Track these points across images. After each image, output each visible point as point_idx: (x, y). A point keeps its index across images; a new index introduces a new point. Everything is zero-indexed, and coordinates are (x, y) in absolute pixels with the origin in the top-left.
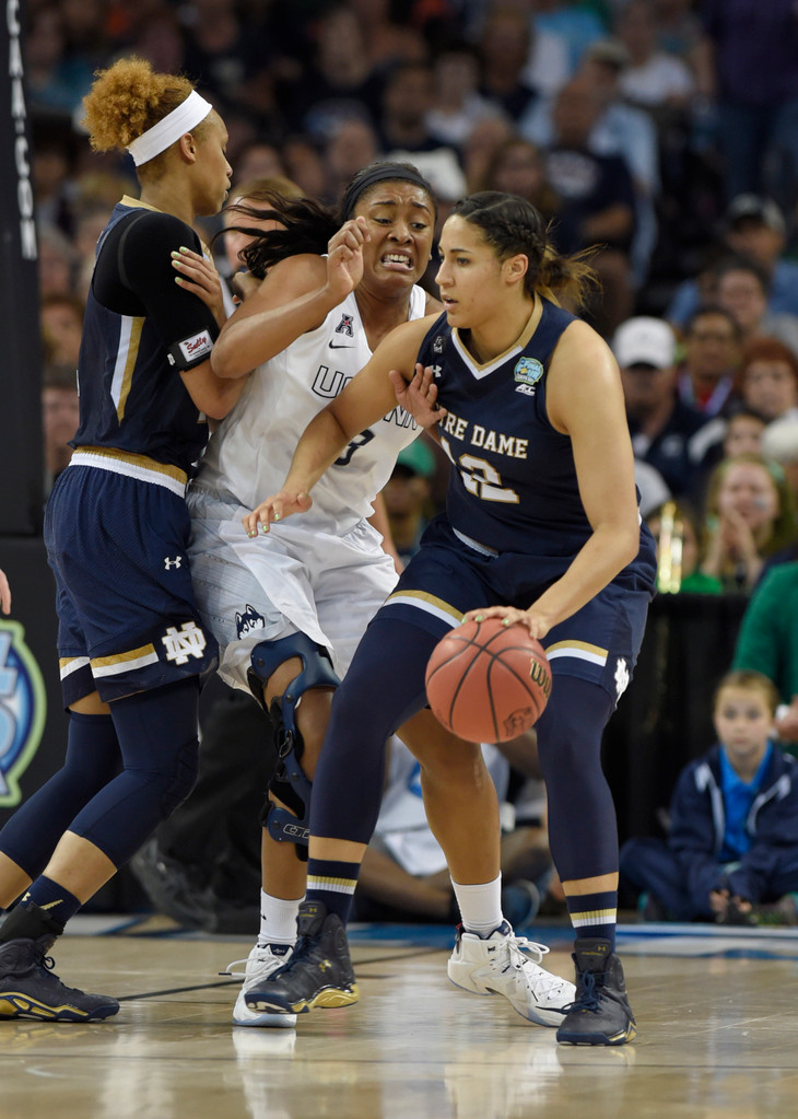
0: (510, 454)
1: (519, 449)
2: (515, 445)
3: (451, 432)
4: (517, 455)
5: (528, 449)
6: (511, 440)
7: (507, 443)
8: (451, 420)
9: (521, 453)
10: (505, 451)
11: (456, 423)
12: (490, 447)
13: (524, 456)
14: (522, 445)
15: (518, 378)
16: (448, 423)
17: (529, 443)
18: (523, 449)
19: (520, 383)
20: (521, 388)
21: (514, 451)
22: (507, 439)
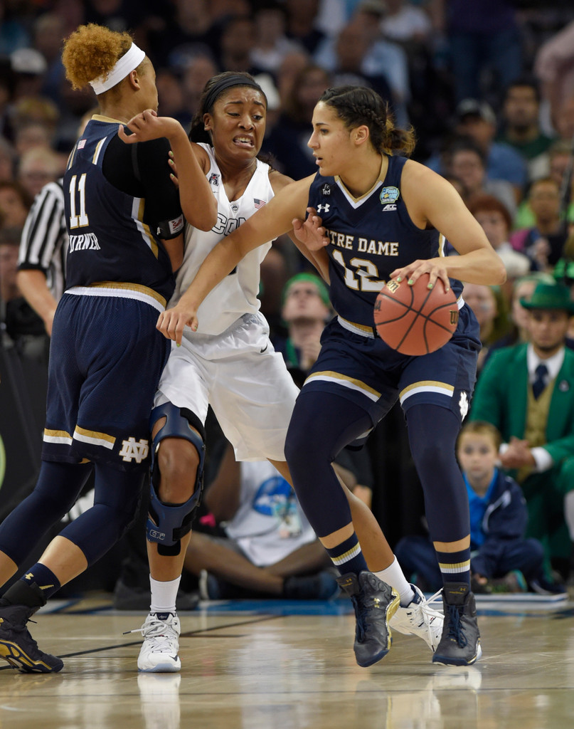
0: (387, 254)
1: (392, 249)
2: (389, 247)
3: (343, 246)
4: (392, 254)
5: (399, 249)
6: (387, 244)
7: (383, 247)
8: (341, 238)
9: (394, 252)
10: (383, 253)
11: (345, 239)
12: (372, 251)
13: (396, 254)
14: (395, 247)
15: (383, 202)
16: (339, 240)
17: (399, 244)
18: (395, 249)
19: (385, 205)
20: (387, 208)
21: (389, 251)
22: (384, 244)
